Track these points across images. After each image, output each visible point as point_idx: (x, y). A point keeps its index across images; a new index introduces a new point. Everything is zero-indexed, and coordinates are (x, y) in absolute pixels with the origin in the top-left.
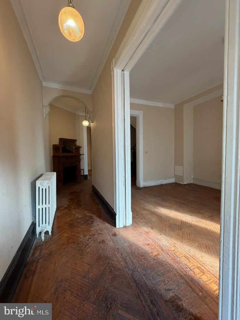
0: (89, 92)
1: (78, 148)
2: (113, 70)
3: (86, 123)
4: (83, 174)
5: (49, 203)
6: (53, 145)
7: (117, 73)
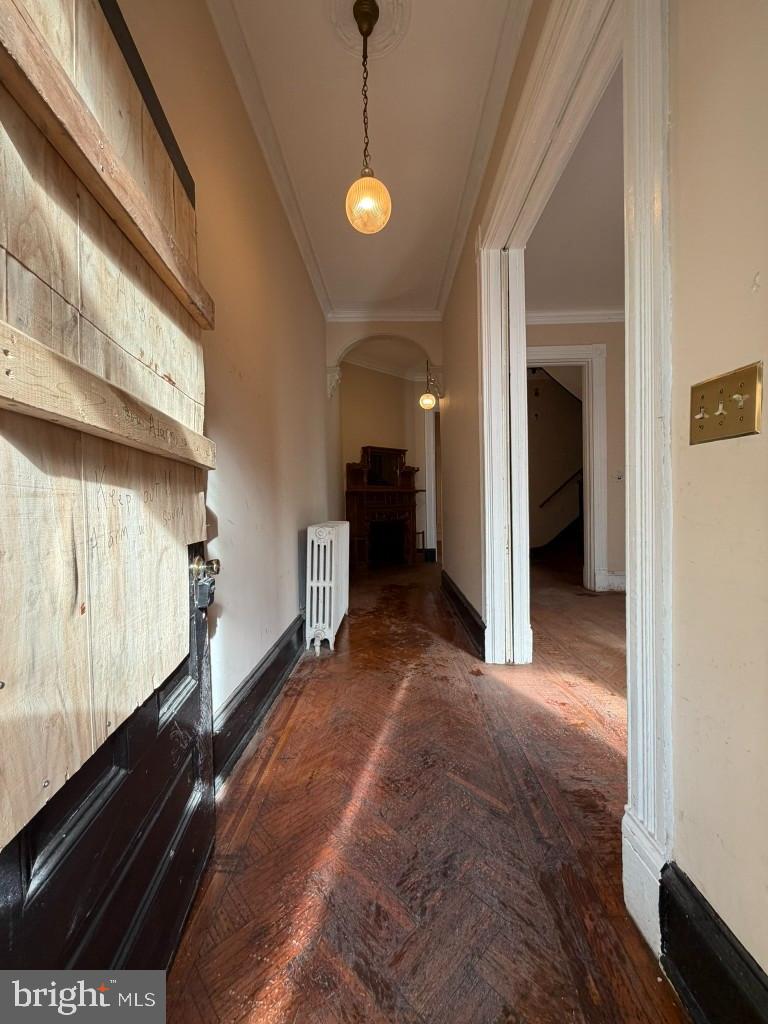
0: (435, 316)
1: (410, 473)
2: (479, 253)
3: (427, 401)
4: (421, 547)
5: (331, 579)
6: (349, 465)
7: (489, 258)
